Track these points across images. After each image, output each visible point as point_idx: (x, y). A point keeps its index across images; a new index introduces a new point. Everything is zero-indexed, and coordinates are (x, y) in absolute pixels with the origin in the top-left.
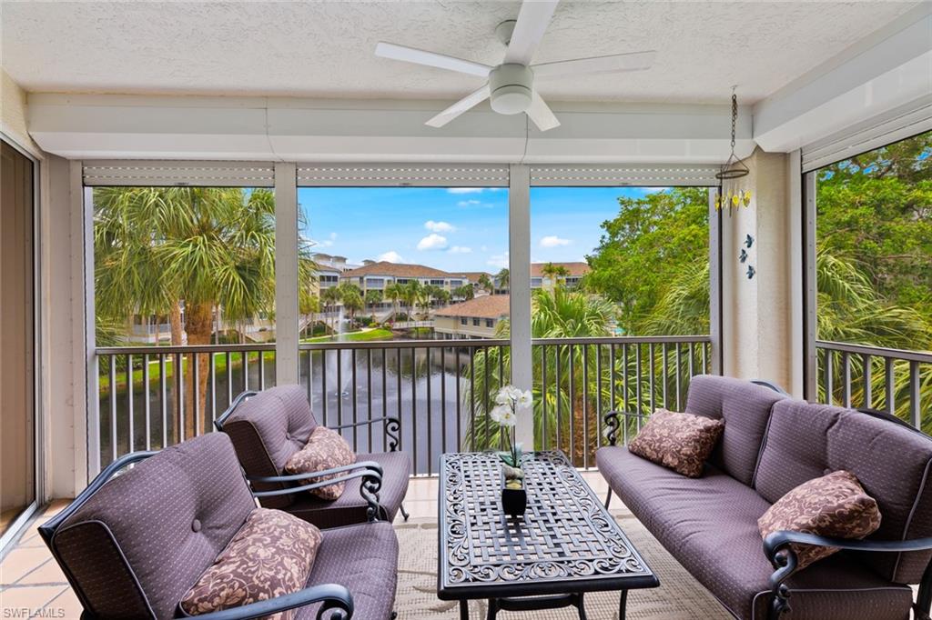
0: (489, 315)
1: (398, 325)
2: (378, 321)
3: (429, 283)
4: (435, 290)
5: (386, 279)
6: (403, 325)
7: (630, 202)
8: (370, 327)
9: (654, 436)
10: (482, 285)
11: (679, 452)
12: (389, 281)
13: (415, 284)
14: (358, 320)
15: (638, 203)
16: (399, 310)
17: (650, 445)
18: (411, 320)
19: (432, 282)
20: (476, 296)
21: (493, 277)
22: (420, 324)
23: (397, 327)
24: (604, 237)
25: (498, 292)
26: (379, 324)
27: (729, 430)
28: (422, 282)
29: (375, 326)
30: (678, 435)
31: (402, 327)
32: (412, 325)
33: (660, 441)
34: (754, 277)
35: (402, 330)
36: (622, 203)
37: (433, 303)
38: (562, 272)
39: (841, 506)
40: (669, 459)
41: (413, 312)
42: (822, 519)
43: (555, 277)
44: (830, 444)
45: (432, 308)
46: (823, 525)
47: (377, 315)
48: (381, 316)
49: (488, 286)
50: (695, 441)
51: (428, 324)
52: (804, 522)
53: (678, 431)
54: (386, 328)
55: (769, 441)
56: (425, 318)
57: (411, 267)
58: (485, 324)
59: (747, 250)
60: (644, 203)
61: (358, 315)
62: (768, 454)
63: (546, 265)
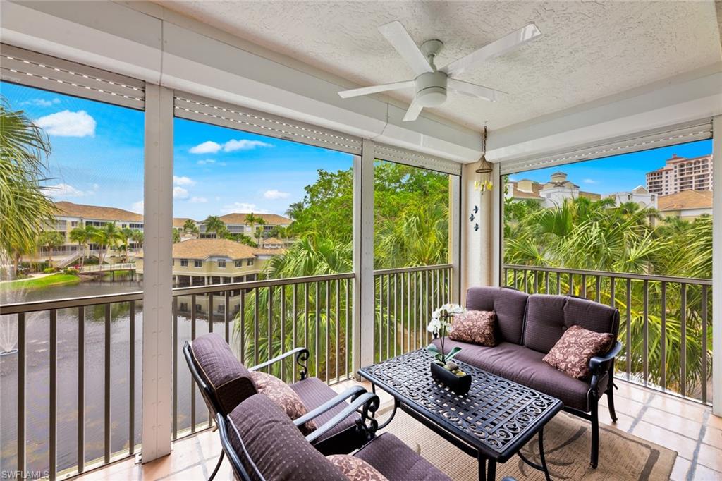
0: (198, 256)
1: (86, 269)
2: (56, 265)
3: (128, 227)
4: (134, 234)
5: (69, 220)
6: (94, 268)
7: (326, 174)
8: (45, 273)
9: (464, 327)
10: (189, 230)
11: (483, 333)
12: (73, 223)
13: (111, 228)
14: (27, 265)
15: (331, 176)
16: (88, 253)
17: (465, 333)
18: (105, 263)
19: (132, 226)
20: (183, 239)
21: (198, 223)
22: (116, 267)
23: (85, 271)
24: (306, 197)
25: (203, 236)
26: (58, 269)
27: (500, 316)
28: (118, 225)
29: (52, 272)
30: (479, 324)
31: (92, 271)
32: (107, 268)
33: (470, 329)
34: (479, 230)
35: (93, 274)
36: (321, 174)
37: (132, 246)
38: (261, 222)
39: (602, 340)
40: (479, 339)
41: (107, 255)
42: (596, 349)
43: (256, 225)
44: (565, 314)
45: (131, 251)
46: (598, 351)
47: (55, 259)
48: (61, 260)
49: (194, 231)
50: (489, 325)
51: (124, 267)
52: (589, 352)
53: (477, 322)
54: (68, 273)
55: (528, 318)
56: (123, 260)
57: (105, 210)
58: (193, 264)
59: (475, 215)
60: (335, 176)
61: (25, 259)
62: (529, 325)
63: (249, 215)
